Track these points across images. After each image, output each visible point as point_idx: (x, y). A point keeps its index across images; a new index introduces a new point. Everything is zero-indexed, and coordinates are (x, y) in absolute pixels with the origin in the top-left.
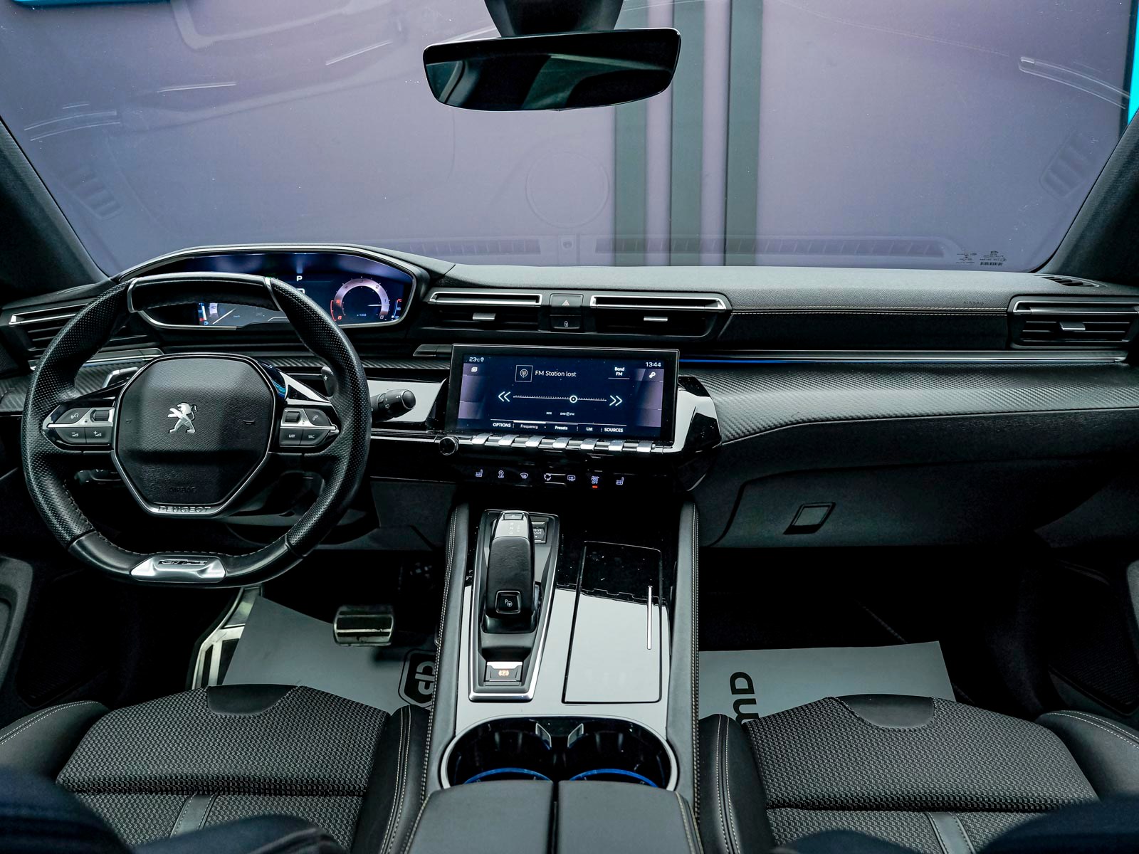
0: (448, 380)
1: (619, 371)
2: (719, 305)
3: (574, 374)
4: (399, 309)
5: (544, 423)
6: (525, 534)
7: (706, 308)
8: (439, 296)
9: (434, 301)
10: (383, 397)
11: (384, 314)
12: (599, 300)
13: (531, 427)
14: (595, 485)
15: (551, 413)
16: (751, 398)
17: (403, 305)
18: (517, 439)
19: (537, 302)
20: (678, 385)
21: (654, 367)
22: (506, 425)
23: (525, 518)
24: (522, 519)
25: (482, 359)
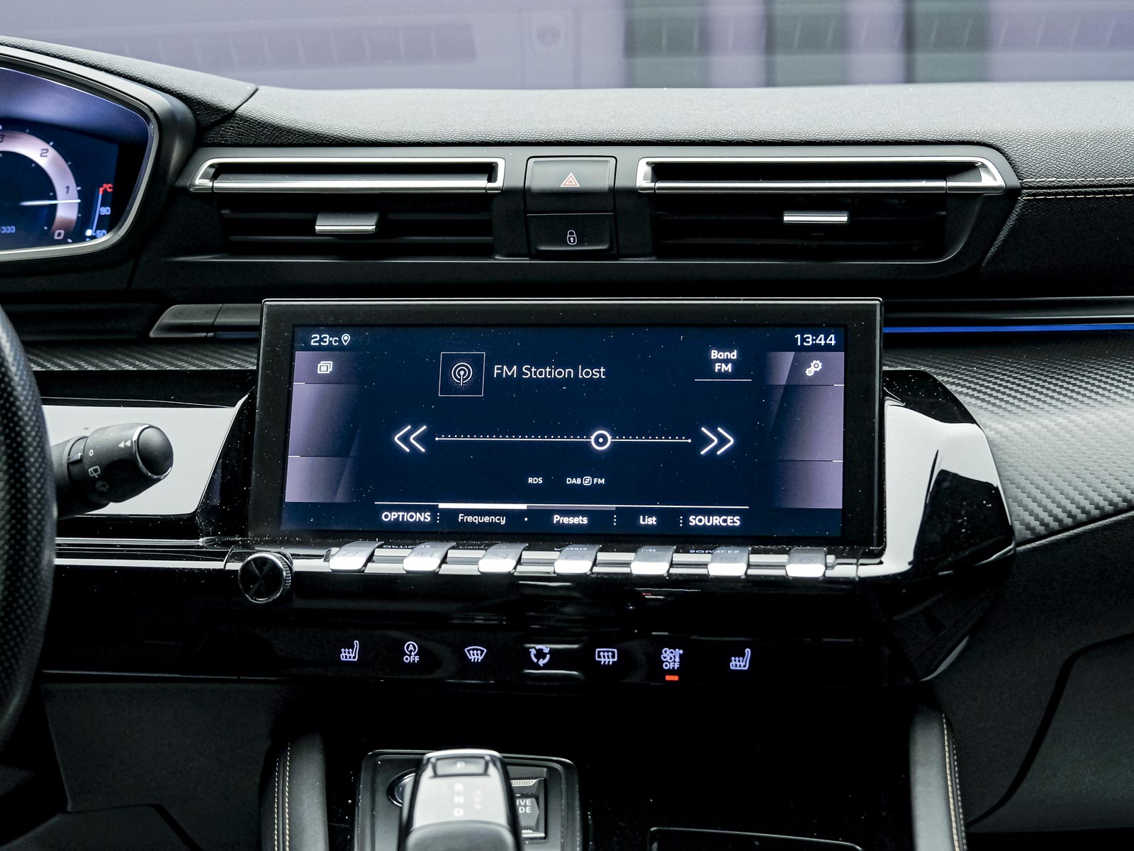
0: (253, 397)
1: (723, 359)
2: (983, 174)
3: (599, 373)
4: (106, 211)
5: (523, 507)
6: (499, 816)
7: (950, 184)
8: (221, 170)
9: (208, 183)
10: (80, 445)
11: (65, 225)
12: (660, 171)
13: (486, 519)
14: (672, 672)
15: (540, 480)
16: (1084, 423)
17: (119, 203)
18: (452, 554)
19: (491, 179)
20: (884, 395)
21: (816, 348)
22: (419, 517)
23: (492, 770)
24: (485, 773)
25: (346, 338)
